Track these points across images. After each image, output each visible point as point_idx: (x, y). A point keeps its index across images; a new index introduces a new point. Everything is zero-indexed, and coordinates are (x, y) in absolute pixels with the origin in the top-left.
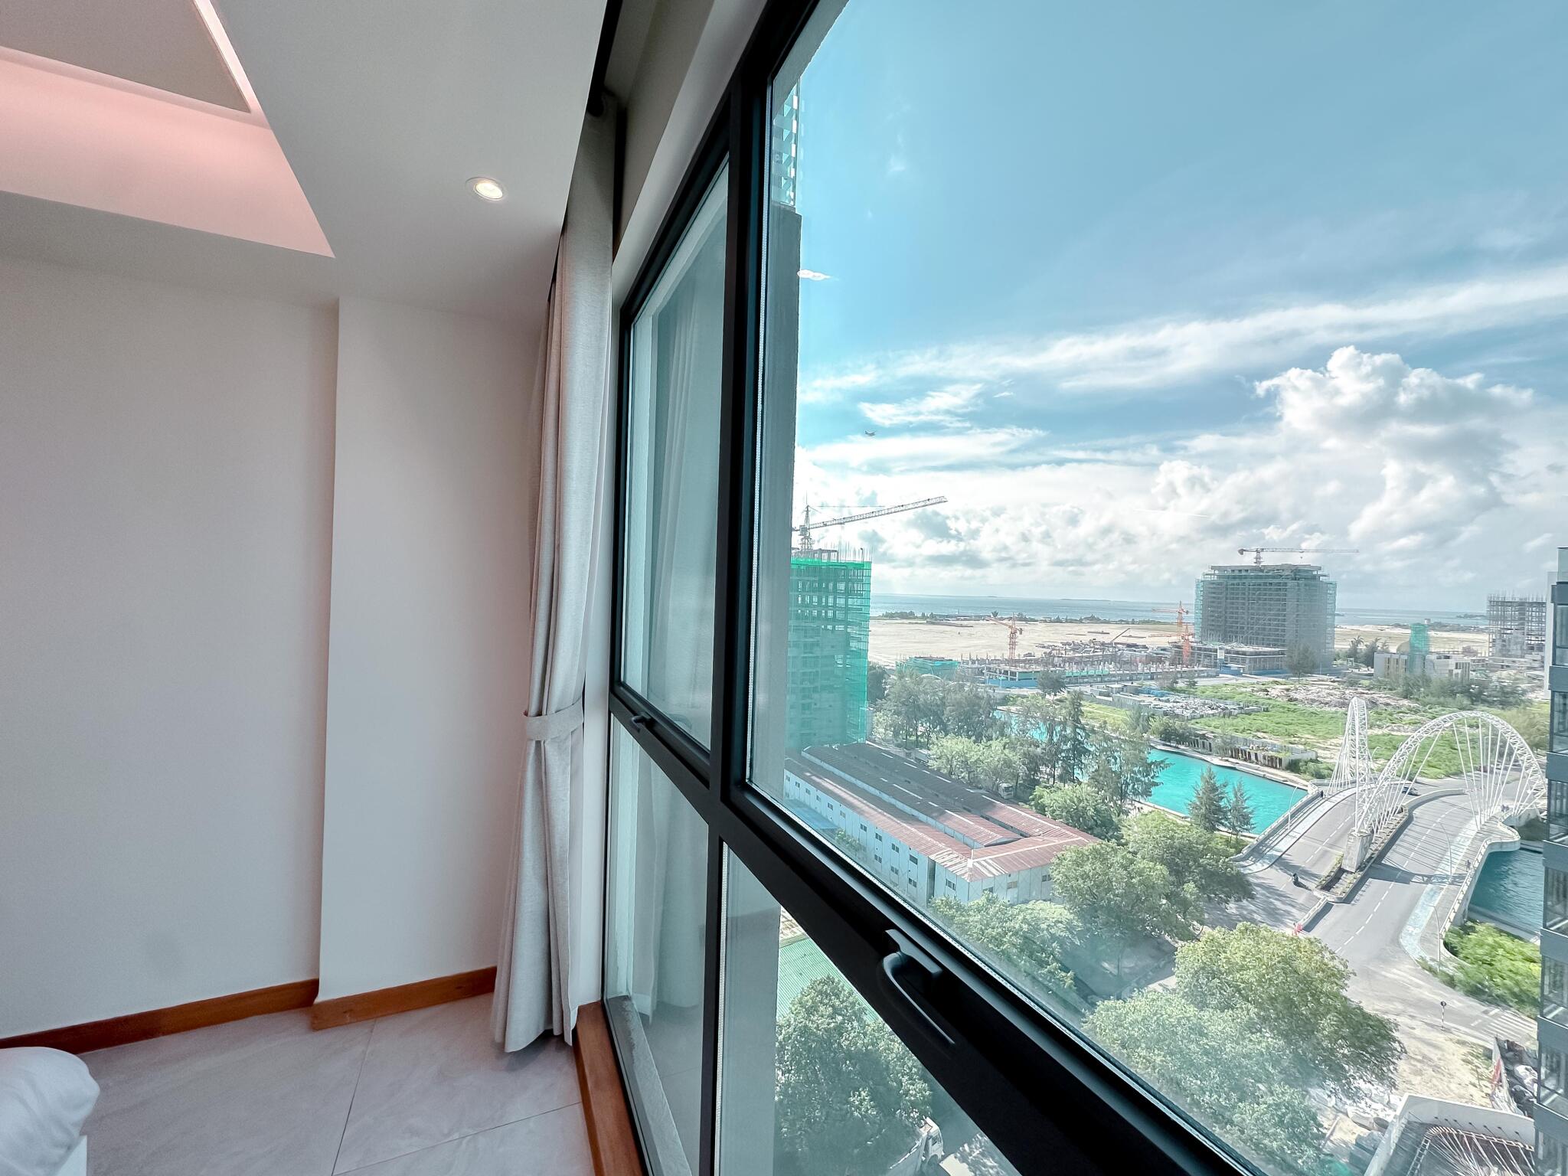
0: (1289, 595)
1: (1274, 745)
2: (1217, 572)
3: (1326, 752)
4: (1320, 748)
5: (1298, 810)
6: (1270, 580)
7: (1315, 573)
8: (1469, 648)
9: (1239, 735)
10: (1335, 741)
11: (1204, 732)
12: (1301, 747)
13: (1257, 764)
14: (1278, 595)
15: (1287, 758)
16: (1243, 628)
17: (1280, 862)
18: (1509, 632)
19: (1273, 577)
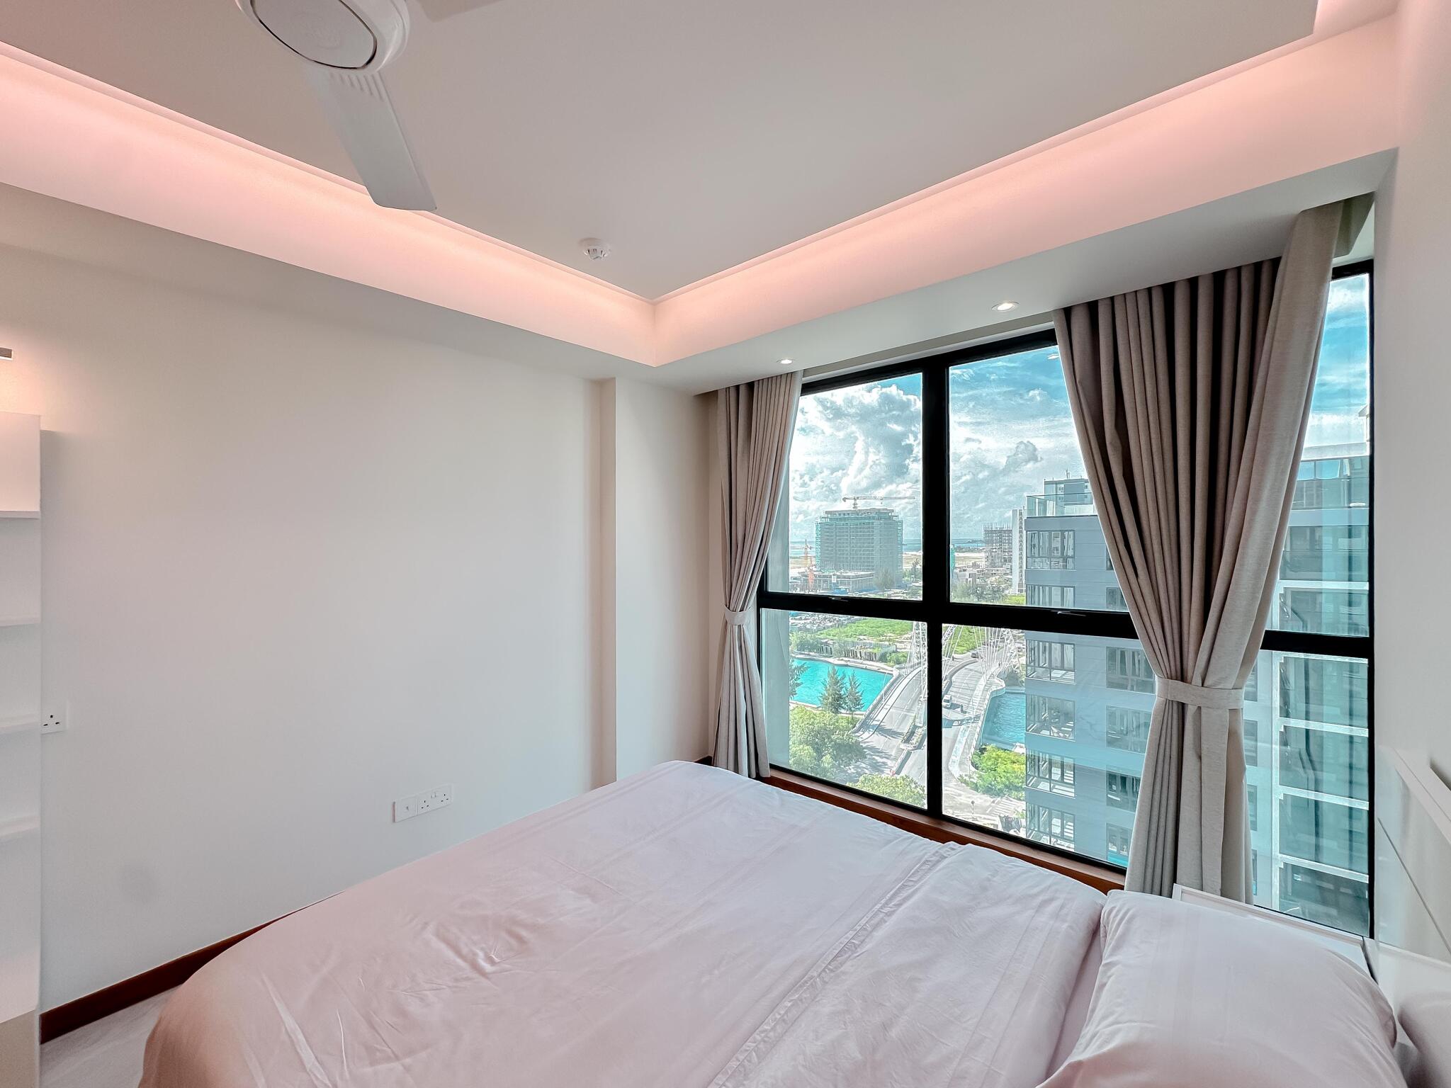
0: (876, 531)
1: (871, 644)
2: (829, 516)
3: (903, 645)
4: (898, 642)
5: (889, 689)
6: (863, 521)
7: (890, 514)
8: (975, 563)
9: (849, 639)
10: (906, 636)
11: (826, 640)
12: (887, 643)
13: (861, 659)
14: (869, 532)
15: (879, 652)
16: (847, 558)
17: (880, 729)
18: (994, 550)
19: (865, 518)
